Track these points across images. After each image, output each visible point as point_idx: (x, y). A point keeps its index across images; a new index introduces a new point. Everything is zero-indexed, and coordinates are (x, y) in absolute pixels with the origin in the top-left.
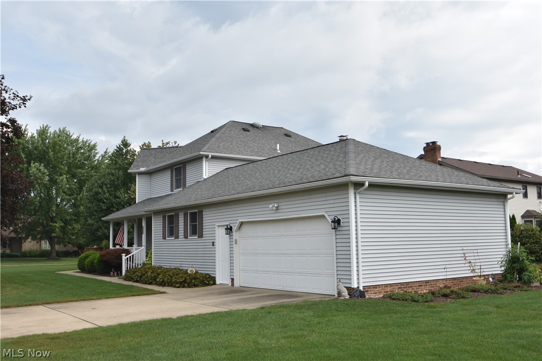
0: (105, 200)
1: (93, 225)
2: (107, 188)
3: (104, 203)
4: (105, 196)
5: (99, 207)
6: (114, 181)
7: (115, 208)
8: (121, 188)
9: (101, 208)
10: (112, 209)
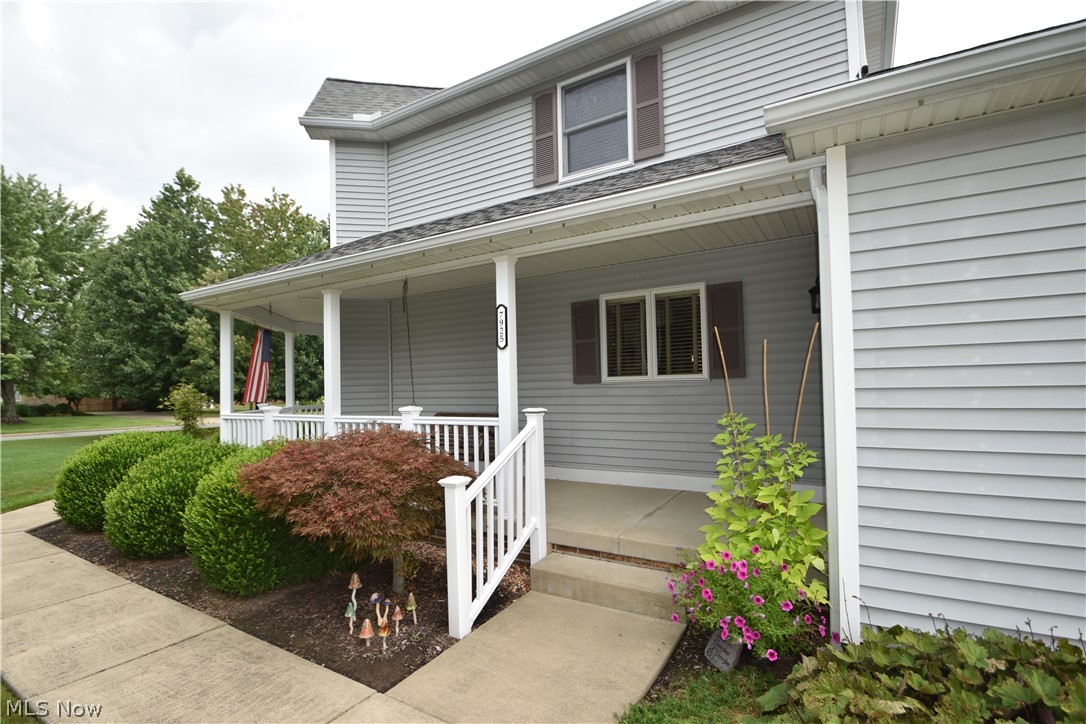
0: (142, 294)
1: (109, 349)
2: (146, 266)
3: (138, 299)
4: (140, 284)
5: (125, 309)
6: (161, 252)
7: (169, 313)
8: (182, 271)
9: (130, 312)
10: (160, 314)
